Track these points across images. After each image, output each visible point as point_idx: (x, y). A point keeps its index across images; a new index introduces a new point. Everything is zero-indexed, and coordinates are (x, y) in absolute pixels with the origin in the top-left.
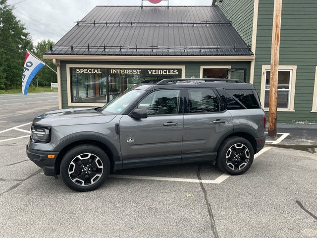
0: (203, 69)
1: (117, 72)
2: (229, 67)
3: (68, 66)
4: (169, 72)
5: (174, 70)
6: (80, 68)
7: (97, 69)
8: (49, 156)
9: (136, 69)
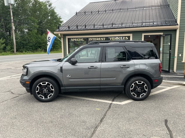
0: (144, 35)
1: (92, 39)
2: (162, 34)
3: (67, 37)
4: (123, 38)
5: (125, 37)
6: (73, 38)
7: (82, 38)
8: (27, 82)
9: (103, 37)
